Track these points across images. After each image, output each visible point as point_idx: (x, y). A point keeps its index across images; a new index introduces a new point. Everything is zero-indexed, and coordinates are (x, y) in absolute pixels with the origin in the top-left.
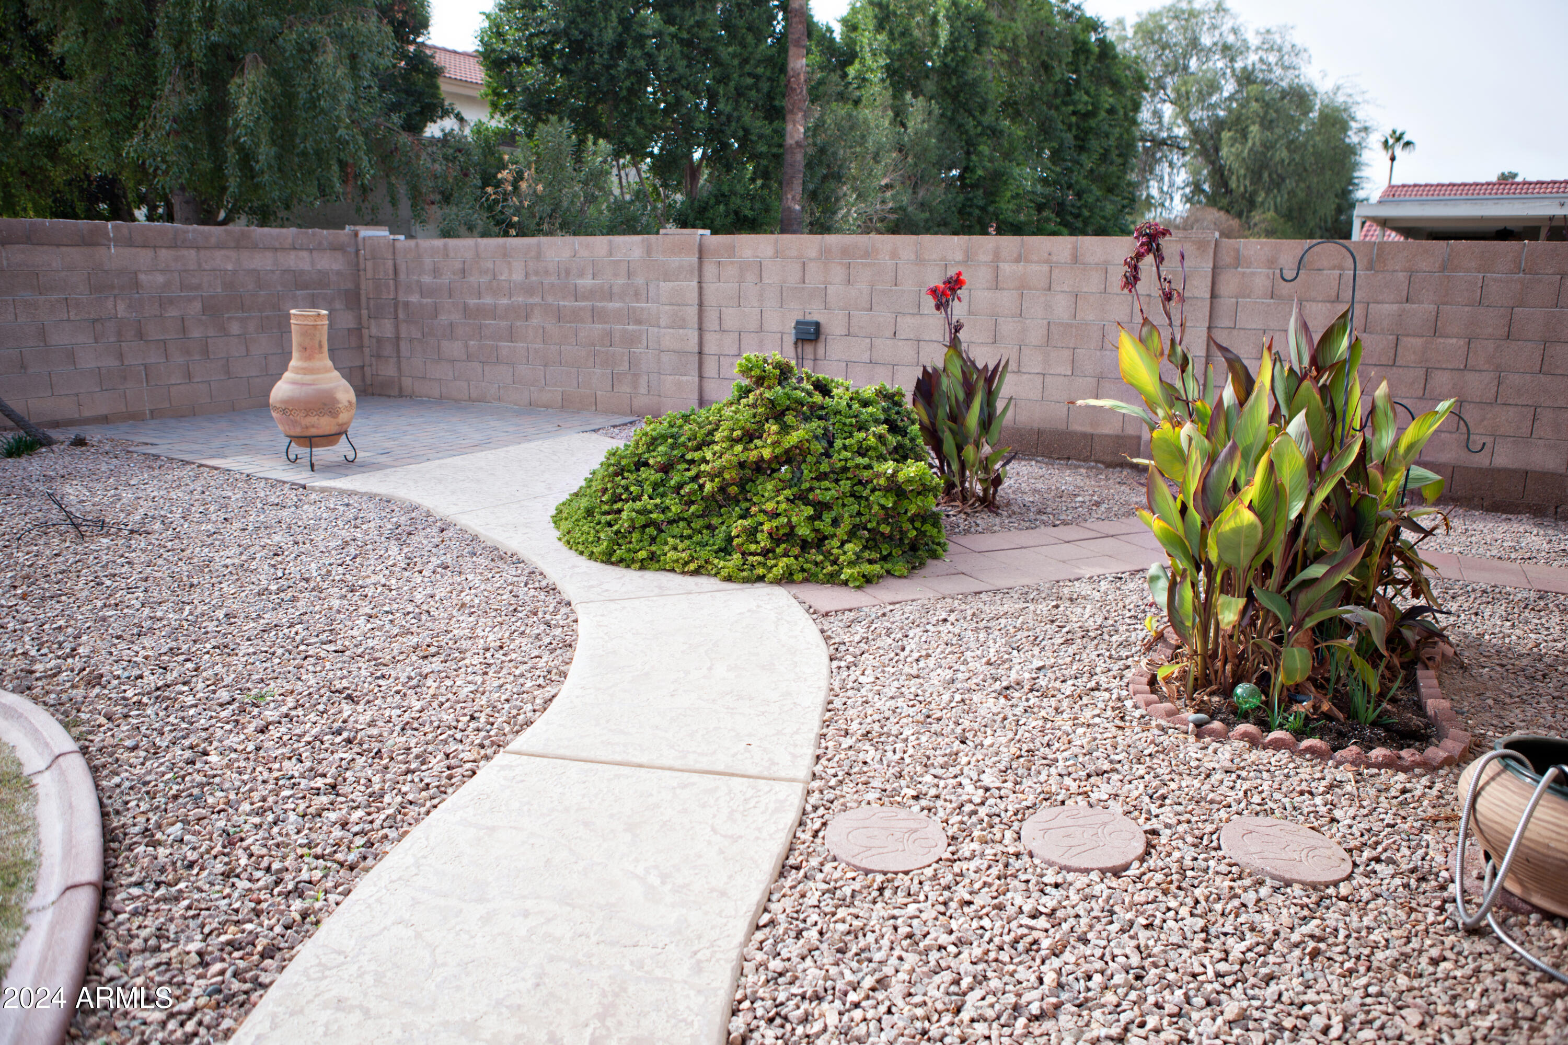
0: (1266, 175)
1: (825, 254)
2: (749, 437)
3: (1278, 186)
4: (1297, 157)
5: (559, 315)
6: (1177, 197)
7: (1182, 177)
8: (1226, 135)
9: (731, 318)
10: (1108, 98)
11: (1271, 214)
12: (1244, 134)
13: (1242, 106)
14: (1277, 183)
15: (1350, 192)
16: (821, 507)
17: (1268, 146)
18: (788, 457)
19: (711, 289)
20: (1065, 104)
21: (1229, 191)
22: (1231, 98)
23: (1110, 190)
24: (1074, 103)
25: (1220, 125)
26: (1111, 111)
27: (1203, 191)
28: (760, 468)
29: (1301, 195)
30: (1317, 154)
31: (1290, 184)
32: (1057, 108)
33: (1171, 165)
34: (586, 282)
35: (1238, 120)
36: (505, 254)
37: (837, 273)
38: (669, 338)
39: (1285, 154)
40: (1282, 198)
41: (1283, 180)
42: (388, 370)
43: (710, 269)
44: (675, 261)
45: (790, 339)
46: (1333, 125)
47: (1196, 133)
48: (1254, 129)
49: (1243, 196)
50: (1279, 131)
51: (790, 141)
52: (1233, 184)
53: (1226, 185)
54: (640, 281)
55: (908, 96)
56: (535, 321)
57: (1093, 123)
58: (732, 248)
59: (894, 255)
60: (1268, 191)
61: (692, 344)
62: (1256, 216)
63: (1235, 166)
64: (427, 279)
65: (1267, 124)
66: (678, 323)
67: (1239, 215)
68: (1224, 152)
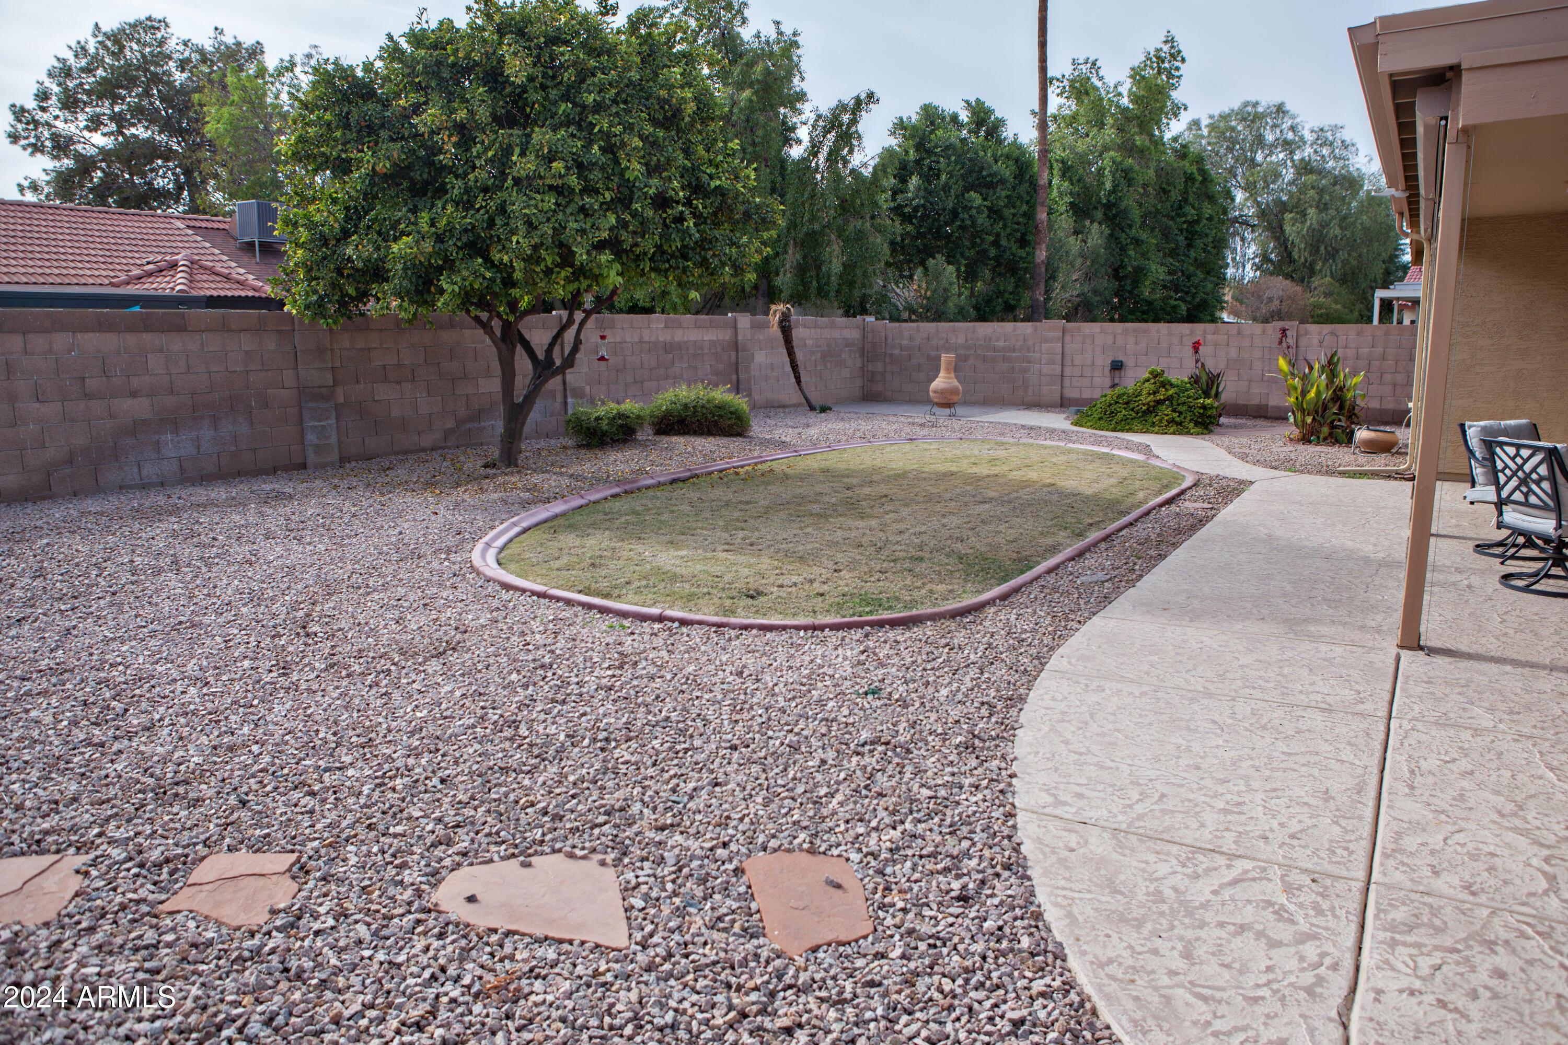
0: (1322, 249)
1: (1126, 331)
2: (1154, 393)
3: (1333, 257)
4: (1348, 234)
5: (984, 359)
6: (1248, 266)
7: (1252, 250)
8: (1288, 216)
9: (1078, 360)
10: (1208, 210)
11: (1328, 279)
12: (1304, 214)
13: (1300, 191)
14: (1332, 254)
15: (1397, 256)
16: (1181, 413)
17: (1324, 225)
18: (1168, 399)
19: (1068, 347)
20: (1179, 215)
21: (1292, 261)
22: (1291, 183)
23: (1208, 273)
24: (1185, 215)
25: (1283, 207)
26: (1210, 219)
27: (1271, 261)
28: (1159, 402)
29: (1354, 263)
30: (1366, 230)
31: (1343, 255)
32: (1172, 219)
33: (1243, 239)
34: (1001, 343)
35: (1297, 205)
36: (954, 330)
37: (1131, 340)
38: (1046, 369)
39: (1338, 231)
40: (1337, 267)
41: (1337, 251)
42: (879, 388)
43: (1068, 338)
44: (1050, 334)
45: (1108, 369)
46: (1379, 205)
47: (1262, 214)
48: (1312, 212)
49: (1304, 265)
50: (1332, 212)
51: (1038, 261)
52: (1295, 255)
53: (1290, 254)
54: (1030, 343)
55: (1087, 223)
56: (970, 362)
57: (1197, 228)
58: (1079, 330)
59: (1158, 332)
60: (1325, 261)
61: (1058, 371)
62: (1316, 282)
63: (1297, 241)
64: (905, 342)
65: (1322, 207)
66: (1051, 362)
67: (1302, 281)
68: (1287, 228)
